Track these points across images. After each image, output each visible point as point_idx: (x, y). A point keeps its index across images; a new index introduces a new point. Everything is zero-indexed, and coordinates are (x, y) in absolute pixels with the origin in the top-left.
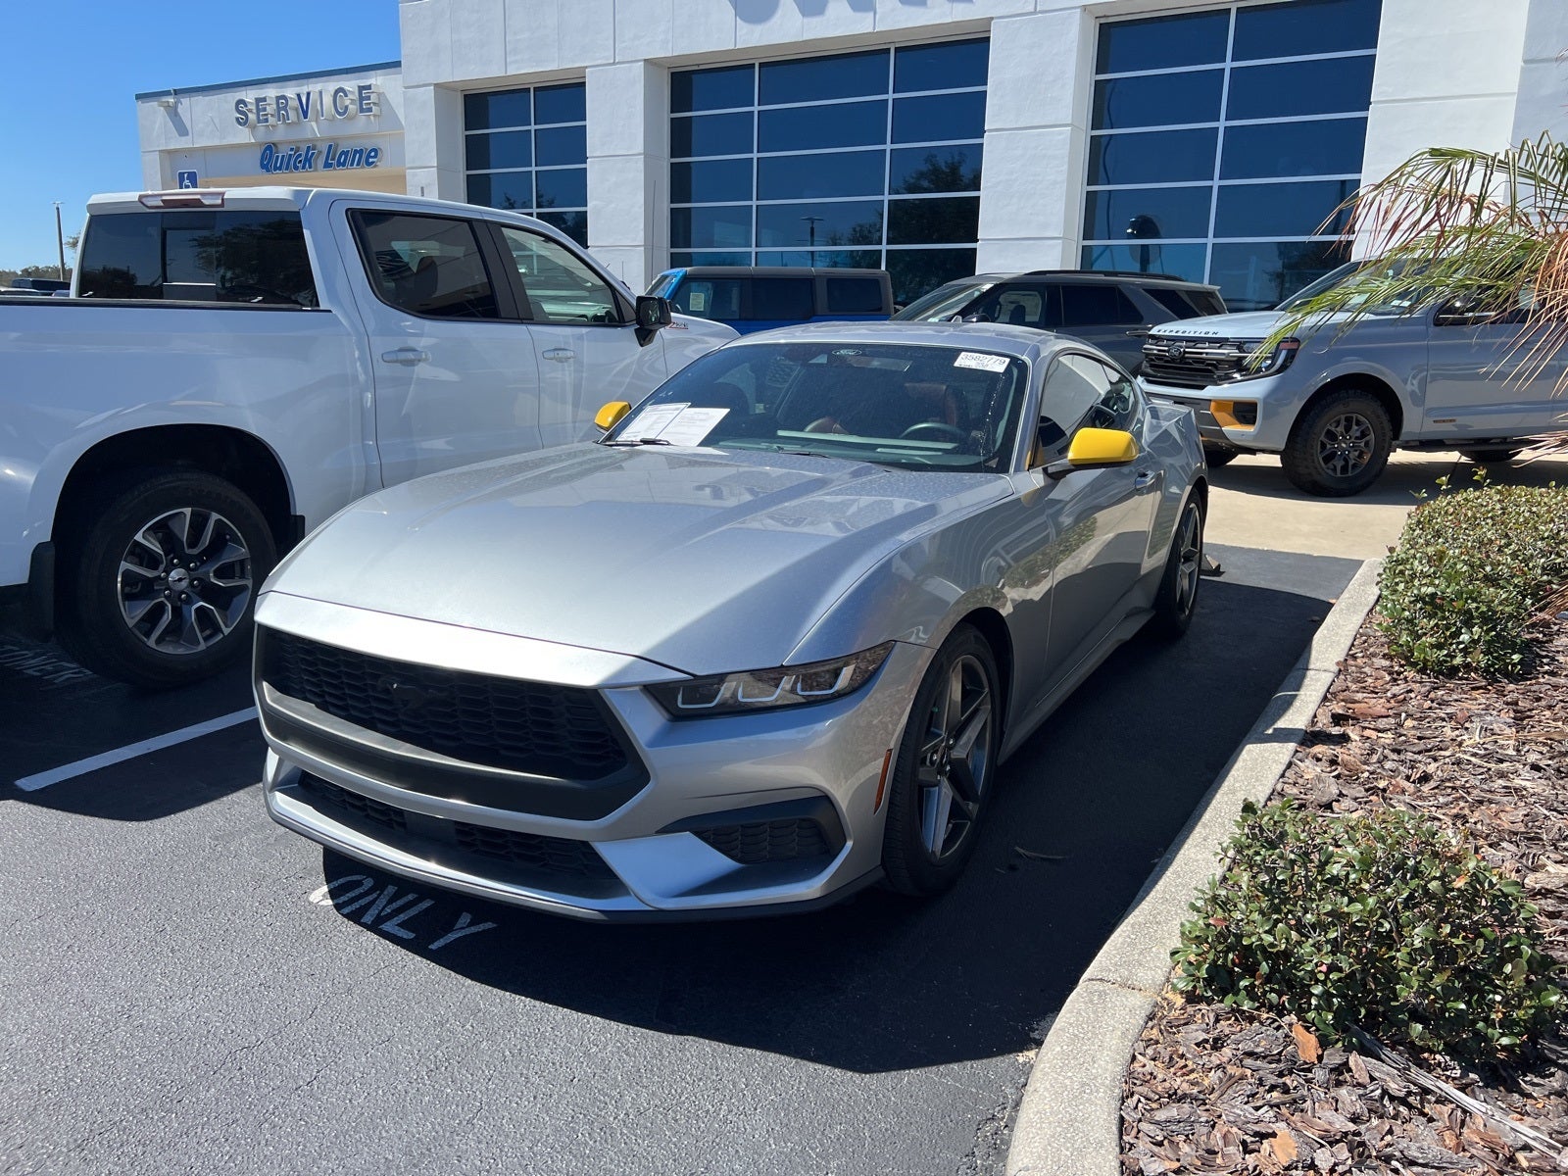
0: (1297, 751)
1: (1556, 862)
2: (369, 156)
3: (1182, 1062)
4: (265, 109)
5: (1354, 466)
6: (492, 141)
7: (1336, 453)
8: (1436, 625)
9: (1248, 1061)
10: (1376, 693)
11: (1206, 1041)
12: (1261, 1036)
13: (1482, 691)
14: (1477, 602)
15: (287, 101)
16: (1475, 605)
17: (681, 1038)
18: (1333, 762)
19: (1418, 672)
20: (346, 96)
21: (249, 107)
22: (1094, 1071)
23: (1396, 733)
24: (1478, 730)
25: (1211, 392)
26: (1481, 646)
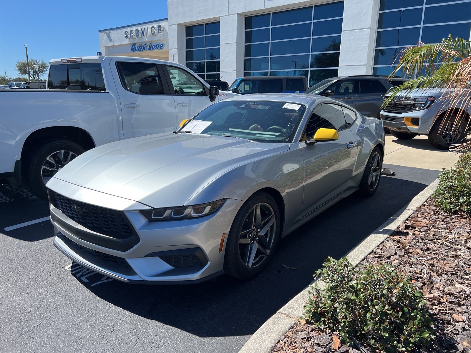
0: (388, 237)
1: (459, 283)
2: (161, 46)
3: (294, 344)
4: (132, 34)
5: (454, 139)
6: (194, 40)
7: (447, 135)
8: (451, 196)
9: (316, 347)
10: (426, 218)
11: (305, 338)
12: (323, 338)
13: (464, 219)
14: (466, 188)
15: (138, 31)
16: (465, 189)
17: (150, 320)
18: (399, 242)
19: (444, 211)
20: (154, 29)
21: (128, 33)
22: (263, 345)
23: (426, 233)
24: (454, 233)
25: (404, 115)
26: (467, 203)
